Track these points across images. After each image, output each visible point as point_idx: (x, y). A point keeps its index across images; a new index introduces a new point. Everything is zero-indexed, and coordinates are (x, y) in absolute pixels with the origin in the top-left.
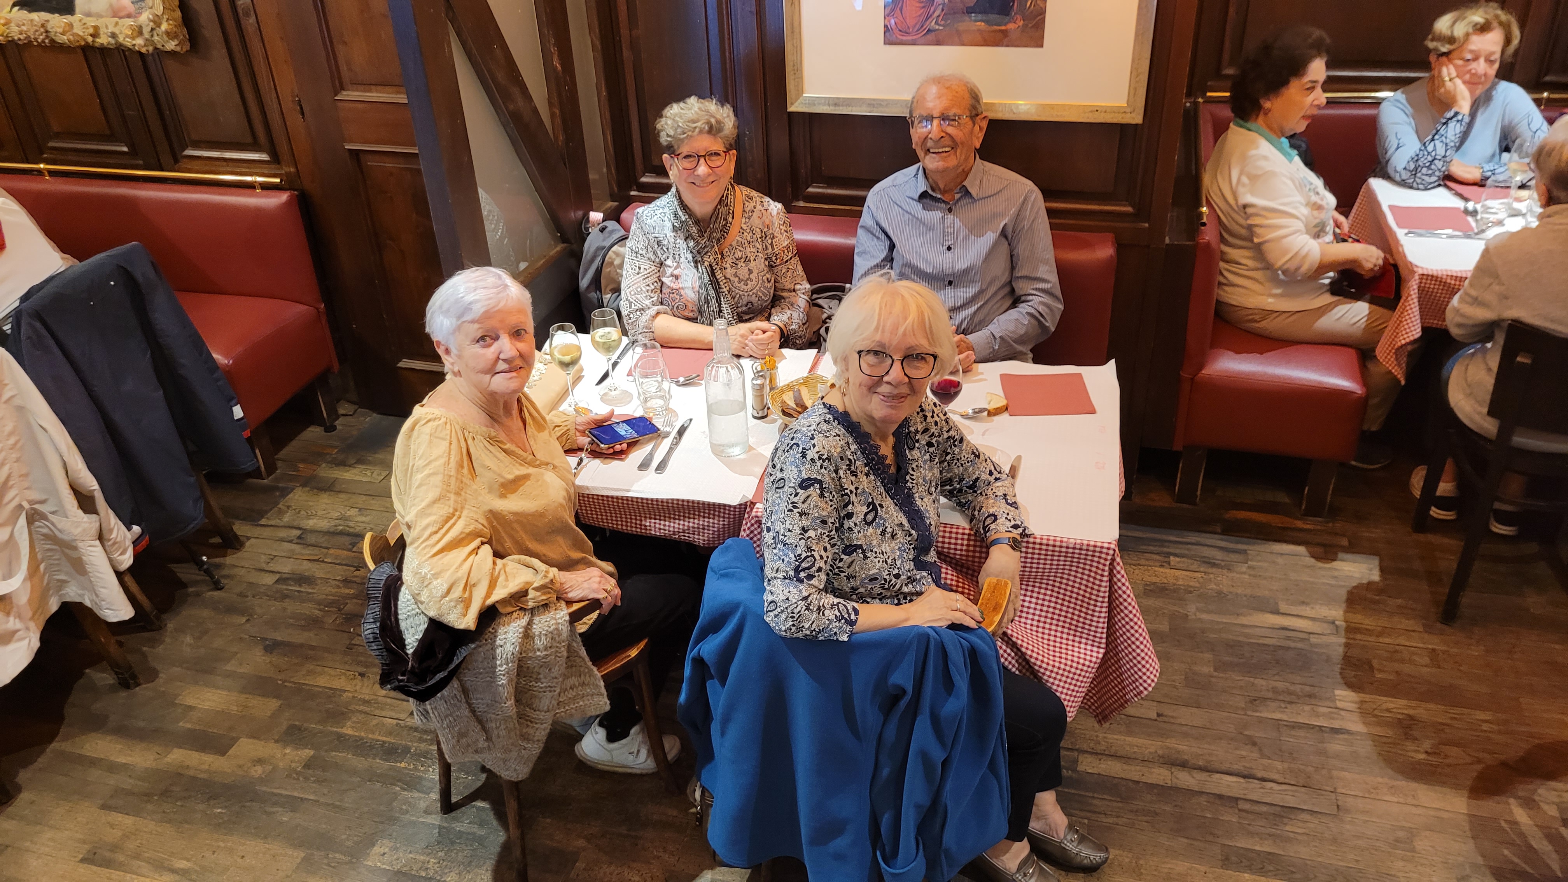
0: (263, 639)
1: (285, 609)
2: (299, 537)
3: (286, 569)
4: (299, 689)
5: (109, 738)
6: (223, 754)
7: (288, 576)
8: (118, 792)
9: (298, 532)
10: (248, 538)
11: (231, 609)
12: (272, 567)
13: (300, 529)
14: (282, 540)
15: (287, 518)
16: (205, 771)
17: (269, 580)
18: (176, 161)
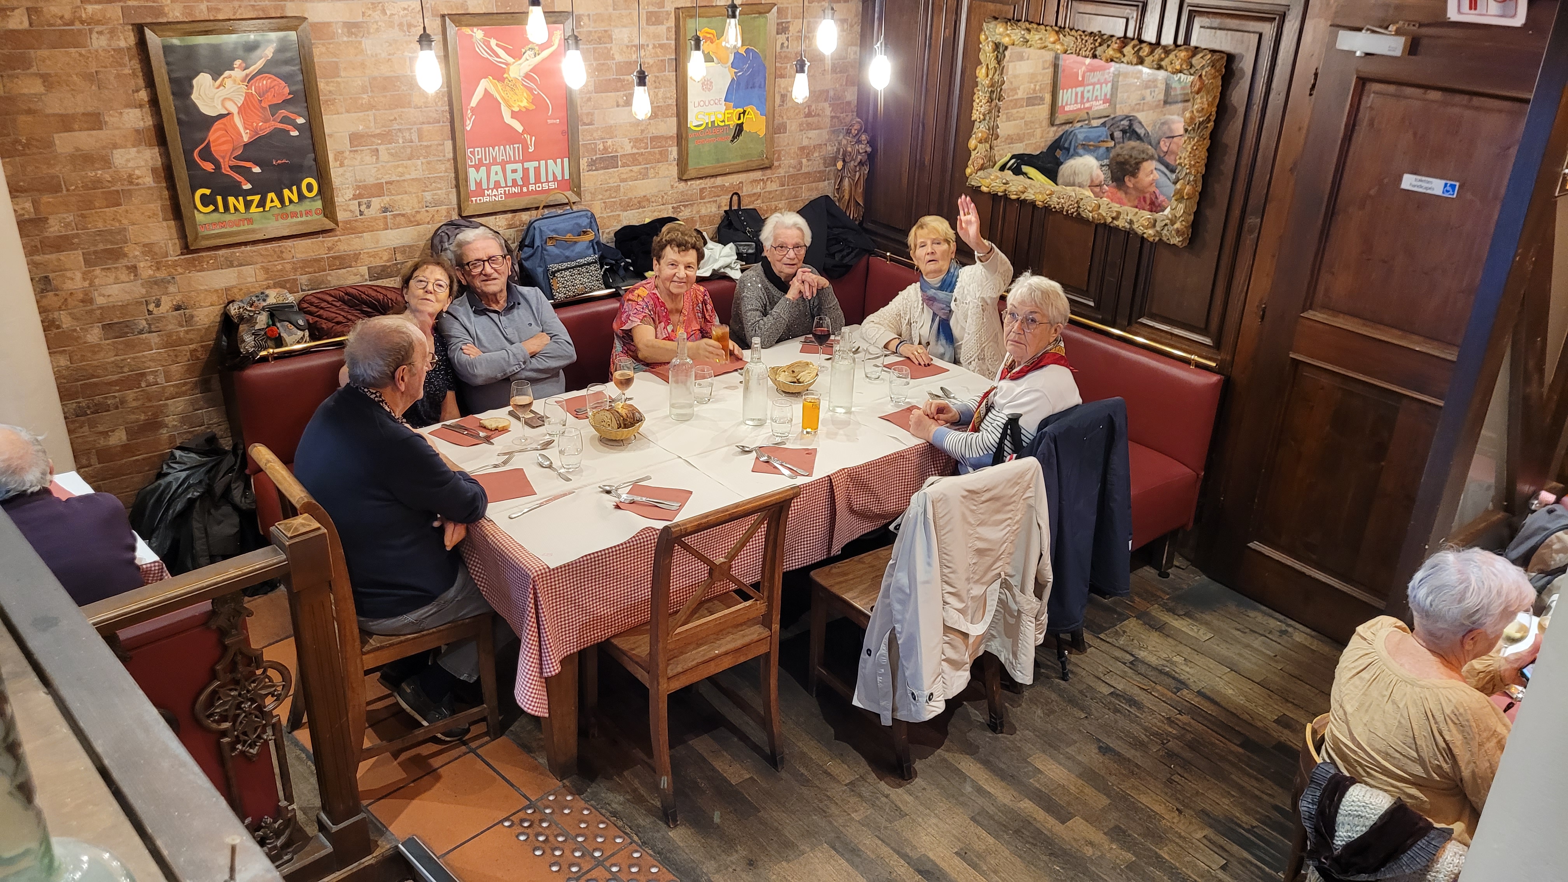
0: (1100, 741)
1: (1116, 722)
2: (1131, 663)
3: (1120, 687)
4: (1125, 797)
5: (978, 765)
6: (1063, 823)
7: (1121, 693)
8: (983, 812)
9: (1132, 659)
10: (1090, 646)
11: (1072, 701)
12: (1107, 679)
13: (1133, 655)
14: (1117, 659)
15: (1122, 641)
16: (1048, 830)
17: (1106, 690)
18: (1129, 324)
